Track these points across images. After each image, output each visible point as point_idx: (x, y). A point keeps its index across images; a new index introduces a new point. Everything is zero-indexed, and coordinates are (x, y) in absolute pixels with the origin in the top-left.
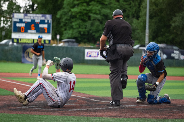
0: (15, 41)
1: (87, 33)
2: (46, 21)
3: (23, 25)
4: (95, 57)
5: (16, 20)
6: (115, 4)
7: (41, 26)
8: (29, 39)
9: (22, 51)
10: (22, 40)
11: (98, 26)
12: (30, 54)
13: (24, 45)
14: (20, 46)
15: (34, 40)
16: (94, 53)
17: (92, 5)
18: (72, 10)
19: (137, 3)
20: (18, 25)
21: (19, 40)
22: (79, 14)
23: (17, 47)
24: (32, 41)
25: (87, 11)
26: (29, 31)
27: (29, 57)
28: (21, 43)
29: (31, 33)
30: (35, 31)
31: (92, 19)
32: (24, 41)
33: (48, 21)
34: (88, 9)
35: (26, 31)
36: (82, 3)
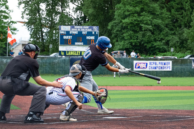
0: (62, 54)
1: (138, 44)
2: (93, 33)
3: (70, 37)
4: (144, 68)
5: (63, 32)
6: (167, 14)
7: (88, 38)
8: (76, 51)
9: (69, 64)
10: (69, 52)
11: (150, 36)
13: (71, 57)
14: (67, 58)
15: (81, 52)
16: (143, 64)
17: (143, 15)
18: (123, 21)
19: (189, 13)
20: (65, 37)
21: (67, 52)
22: (130, 25)
23: (65, 60)
24: (80, 52)
25: (138, 21)
26: (76, 43)
29: (78, 45)
30: (82, 43)
31: (143, 29)
32: (72, 54)
33: (95, 32)
34: (139, 19)
35: (73, 44)
36: (133, 14)
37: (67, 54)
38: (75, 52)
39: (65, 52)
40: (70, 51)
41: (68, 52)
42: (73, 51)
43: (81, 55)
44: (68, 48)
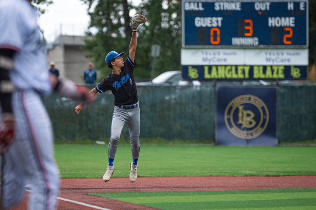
0: (193, 74)
2: (291, 6)
3: (215, 22)
5: (193, 7)
7: (273, 22)
8: (236, 67)
9: (214, 106)
10: (214, 69)
12: (240, 115)
13: (219, 85)
14: (209, 88)
15: (252, 68)
20: (199, 22)
21: (206, 69)
23: (200, 93)
24: (247, 70)
26: (236, 41)
27: (240, 126)
28: (210, 80)
29: (243, 47)
30: (255, 41)
32: (222, 73)
33: (297, 5)
35: (225, 42)
37: (207, 76)
38: (234, 68)
39: (200, 69)
40: (217, 66)
41: (210, 67)
42: (226, 66)
43: (251, 77)
44: (209, 57)
